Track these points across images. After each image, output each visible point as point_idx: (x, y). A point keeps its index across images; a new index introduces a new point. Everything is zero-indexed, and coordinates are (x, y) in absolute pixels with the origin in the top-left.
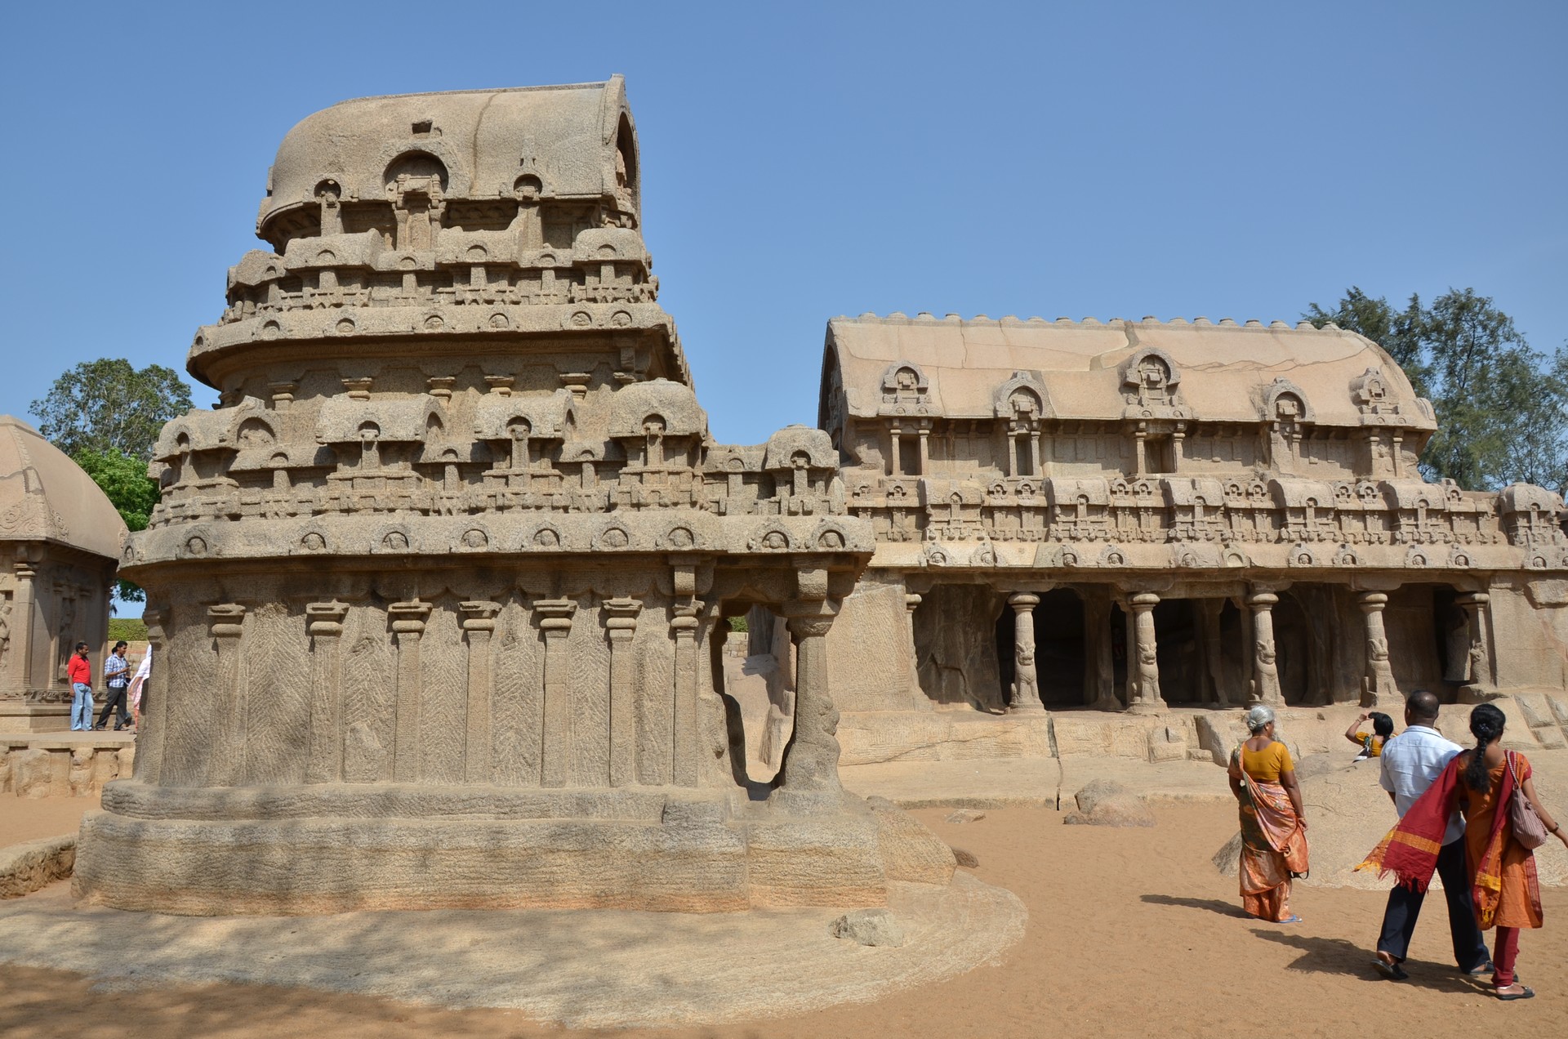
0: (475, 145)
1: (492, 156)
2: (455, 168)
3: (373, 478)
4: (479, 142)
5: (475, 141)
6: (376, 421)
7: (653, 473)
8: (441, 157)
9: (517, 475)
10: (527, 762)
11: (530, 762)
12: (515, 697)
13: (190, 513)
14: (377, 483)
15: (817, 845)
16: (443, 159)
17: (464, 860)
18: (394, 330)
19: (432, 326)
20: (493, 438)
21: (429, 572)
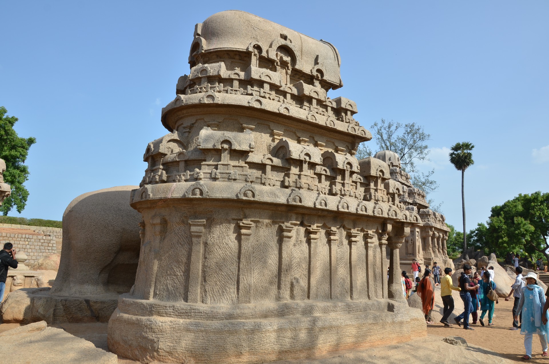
0: (302, 51)
1: (306, 57)
2: (299, 58)
3: (307, 176)
4: (303, 51)
5: (302, 49)
6: (310, 153)
7: (380, 190)
8: (294, 52)
9: (347, 184)
10: (346, 291)
11: (347, 291)
12: (342, 266)
13: (233, 178)
14: (308, 178)
15: (416, 317)
16: (295, 53)
17: (348, 330)
18: (301, 117)
19: (312, 119)
20: (342, 168)
21: (319, 216)
